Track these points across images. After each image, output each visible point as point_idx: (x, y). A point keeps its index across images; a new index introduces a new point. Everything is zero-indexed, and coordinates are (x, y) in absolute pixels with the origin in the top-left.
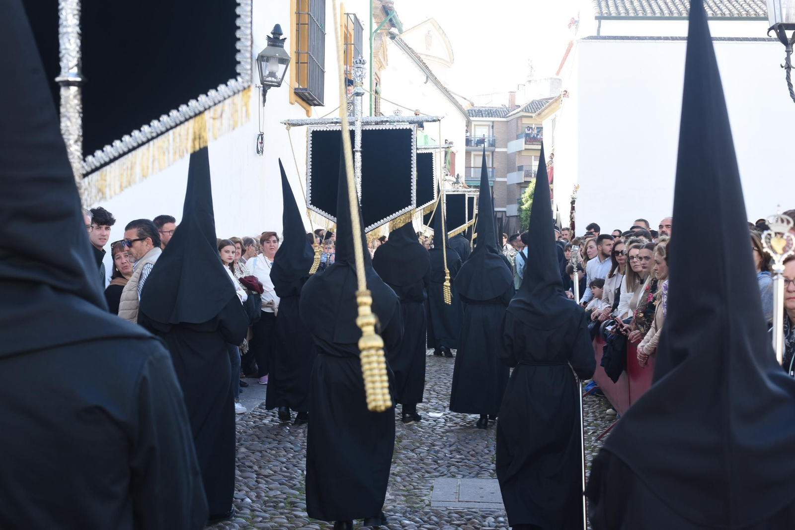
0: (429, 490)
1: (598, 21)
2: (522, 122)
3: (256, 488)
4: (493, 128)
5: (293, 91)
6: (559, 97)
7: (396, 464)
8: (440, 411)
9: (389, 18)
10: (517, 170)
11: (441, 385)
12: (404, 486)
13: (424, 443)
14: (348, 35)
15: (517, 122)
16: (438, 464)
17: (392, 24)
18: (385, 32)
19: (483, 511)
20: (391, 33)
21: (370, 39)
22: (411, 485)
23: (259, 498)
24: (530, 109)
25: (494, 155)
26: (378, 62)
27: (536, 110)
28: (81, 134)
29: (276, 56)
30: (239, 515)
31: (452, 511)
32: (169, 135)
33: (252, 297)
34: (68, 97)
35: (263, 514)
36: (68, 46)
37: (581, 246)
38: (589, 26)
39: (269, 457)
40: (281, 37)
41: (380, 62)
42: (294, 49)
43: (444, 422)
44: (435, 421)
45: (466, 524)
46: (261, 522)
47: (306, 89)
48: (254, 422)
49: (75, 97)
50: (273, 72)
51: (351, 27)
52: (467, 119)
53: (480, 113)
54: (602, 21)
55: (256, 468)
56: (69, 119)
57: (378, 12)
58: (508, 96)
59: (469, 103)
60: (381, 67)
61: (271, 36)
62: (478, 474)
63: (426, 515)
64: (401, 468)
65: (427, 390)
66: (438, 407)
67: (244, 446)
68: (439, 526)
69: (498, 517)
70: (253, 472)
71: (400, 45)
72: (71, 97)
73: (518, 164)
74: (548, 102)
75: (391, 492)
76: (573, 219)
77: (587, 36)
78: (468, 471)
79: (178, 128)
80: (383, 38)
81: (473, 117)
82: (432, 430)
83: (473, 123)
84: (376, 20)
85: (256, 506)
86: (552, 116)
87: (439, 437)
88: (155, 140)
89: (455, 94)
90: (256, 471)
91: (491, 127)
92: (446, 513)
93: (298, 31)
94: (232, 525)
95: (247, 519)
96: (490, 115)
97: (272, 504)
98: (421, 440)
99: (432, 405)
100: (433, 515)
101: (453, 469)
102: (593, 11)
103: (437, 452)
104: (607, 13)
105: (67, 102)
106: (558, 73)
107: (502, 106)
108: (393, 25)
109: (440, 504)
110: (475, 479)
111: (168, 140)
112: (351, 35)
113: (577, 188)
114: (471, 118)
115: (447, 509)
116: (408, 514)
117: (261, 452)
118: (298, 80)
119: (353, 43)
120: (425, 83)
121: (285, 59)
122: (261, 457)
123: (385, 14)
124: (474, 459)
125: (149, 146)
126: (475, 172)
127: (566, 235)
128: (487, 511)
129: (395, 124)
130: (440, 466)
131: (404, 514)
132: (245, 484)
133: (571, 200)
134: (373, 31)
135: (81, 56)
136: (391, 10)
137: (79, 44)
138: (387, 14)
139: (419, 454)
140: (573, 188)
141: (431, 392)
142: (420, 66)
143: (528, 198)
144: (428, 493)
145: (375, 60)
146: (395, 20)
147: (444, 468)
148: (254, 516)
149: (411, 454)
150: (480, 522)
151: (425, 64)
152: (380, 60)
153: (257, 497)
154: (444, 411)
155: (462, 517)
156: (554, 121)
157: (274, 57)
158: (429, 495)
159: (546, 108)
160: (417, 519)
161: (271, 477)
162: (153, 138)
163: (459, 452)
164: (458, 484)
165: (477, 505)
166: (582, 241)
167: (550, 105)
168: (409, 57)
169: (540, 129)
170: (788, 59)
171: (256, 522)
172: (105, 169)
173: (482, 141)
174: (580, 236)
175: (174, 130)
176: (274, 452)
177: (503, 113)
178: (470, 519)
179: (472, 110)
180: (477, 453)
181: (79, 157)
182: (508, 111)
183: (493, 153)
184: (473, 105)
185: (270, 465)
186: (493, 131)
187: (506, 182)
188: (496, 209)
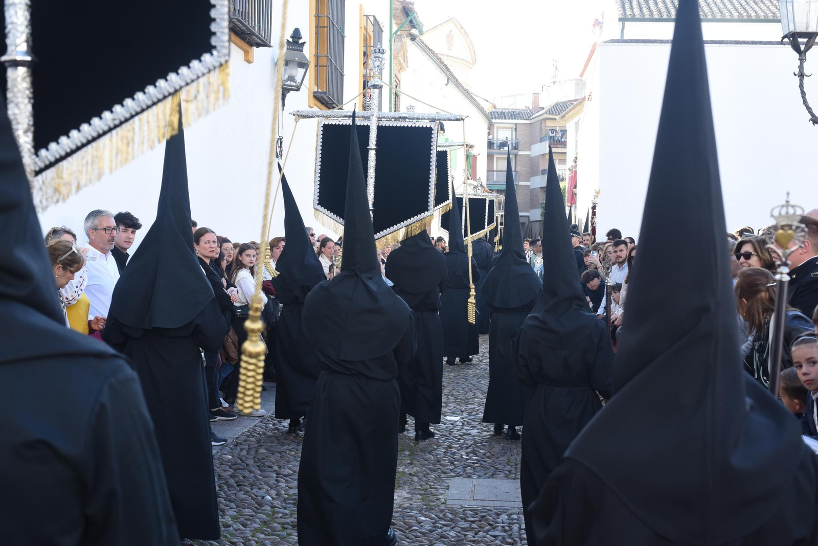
0: (444, 490)
1: (621, 22)
2: (545, 124)
3: (276, 487)
4: (516, 131)
5: (312, 94)
6: (584, 99)
7: (413, 465)
8: (458, 415)
9: (409, 19)
10: (541, 174)
11: (459, 390)
12: (421, 486)
13: (441, 446)
14: (368, 37)
15: (541, 124)
16: (454, 465)
17: (412, 24)
18: (405, 33)
19: (497, 509)
20: (411, 35)
21: (390, 41)
22: (427, 484)
23: (279, 496)
24: (554, 111)
25: (517, 159)
26: (398, 64)
27: (560, 112)
28: (31, 123)
29: (295, 60)
30: (259, 511)
31: (467, 509)
32: (134, 122)
33: (271, 301)
34: (15, 80)
35: (283, 510)
36: (14, 19)
37: (600, 252)
38: (613, 29)
39: (289, 458)
40: (301, 41)
41: (400, 64)
42: (314, 52)
43: (462, 426)
44: (452, 424)
45: (480, 521)
46: (281, 518)
47: (325, 93)
48: (274, 425)
49: (24, 79)
50: (292, 76)
51: (371, 28)
52: (489, 121)
53: (502, 115)
54: (626, 22)
55: (276, 468)
56: (17, 105)
57: (399, 13)
58: (531, 98)
59: (492, 105)
60: (401, 69)
61: (291, 40)
62: (493, 475)
63: (442, 512)
64: (418, 469)
65: (445, 394)
66: (455, 411)
67: (264, 447)
68: (454, 522)
69: (511, 514)
70: (272, 472)
71: (421, 47)
72: (19, 79)
73: (541, 168)
74: (572, 104)
75: (408, 491)
76: (594, 224)
77: (609, 40)
78: (484, 472)
79: (145, 114)
80: (403, 40)
81: (496, 119)
82: (449, 433)
83: (496, 126)
84: (396, 21)
85: (277, 503)
86: (576, 120)
87: (456, 440)
88: (118, 129)
89: (477, 96)
90: (275, 471)
91: (514, 130)
92: (461, 510)
93: (317, 33)
94: (253, 520)
95: (267, 515)
96: (513, 117)
97: (292, 501)
98: (439, 442)
99: (449, 409)
100: (449, 513)
101: (469, 470)
102: (617, 13)
103: (454, 453)
104: (630, 15)
105: (15, 86)
106: (582, 75)
107: (525, 108)
108: (414, 27)
109: (456, 502)
110: (490, 480)
111: (133, 129)
112: (370, 37)
113: (598, 193)
114: (494, 121)
115: (462, 507)
116: (424, 512)
117: (280, 453)
118: (317, 84)
119: (372, 45)
120: (446, 85)
121: (305, 63)
122: (280, 457)
123: (405, 15)
124: (489, 461)
125: (112, 136)
126: (497, 176)
127: (587, 240)
128: (501, 509)
129: (415, 121)
130: (456, 467)
131: (420, 511)
132: (266, 483)
133: (591, 205)
134: (393, 32)
135: (30, 31)
136: (411, 11)
137: (28, 17)
138: (407, 15)
139: (436, 456)
140: (594, 193)
141: (449, 397)
142: (441, 68)
144: (444, 492)
145: (395, 62)
146: (416, 21)
147: (460, 469)
148: (274, 513)
149: (428, 456)
150: (494, 519)
151: (446, 65)
152: (400, 61)
153: (277, 495)
154: (462, 415)
155: (477, 514)
156: (577, 124)
157: (293, 61)
158: (445, 494)
159: (570, 111)
160: (434, 516)
161: (291, 477)
162: (116, 127)
163: (476, 454)
164: (474, 484)
165: (491, 503)
166: (601, 246)
167: (574, 108)
168: (430, 58)
169: (564, 132)
170: (801, 67)
171: (277, 518)
172: (61, 164)
173: (504, 144)
174: (600, 242)
175: (140, 116)
176: (293, 453)
177: (526, 115)
178: (485, 516)
179: (494, 112)
180: (493, 455)
181: (29, 150)
182: (532, 114)
183: (516, 156)
184: (495, 108)
185: (290, 466)
186: (516, 133)
187: (529, 186)
188: (520, 214)
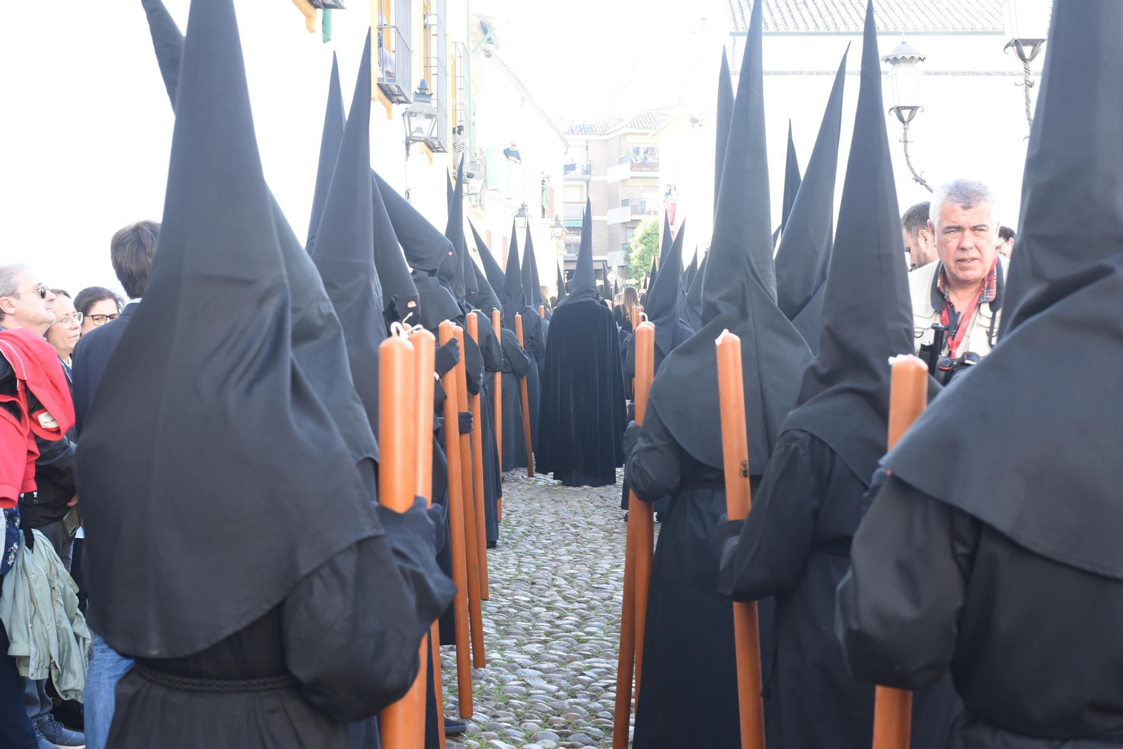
1: (733, 36)
2: (626, 140)
4: (587, 149)
9: (487, 36)
10: (621, 205)
15: (620, 140)
17: (489, 41)
18: (482, 51)
20: (487, 51)
24: (636, 124)
25: (589, 186)
26: (475, 88)
29: (424, 111)
41: (477, 87)
50: (420, 127)
54: (738, 37)
57: (476, 30)
60: (477, 92)
73: (622, 197)
84: (473, 38)
91: (585, 148)
96: (584, 132)
107: (599, 120)
108: (490, 43)
120: (521, 105)
123: (481, 30)
136: (488, 26)
138: (485, 31)
142: (515, 86)
143: (638, 242)
145: (473, 86)
146: (493, 36)
151: (521, 82)
152: (477, 84)
157: (422, 113)
169: (651, 151)
170: (905, 134)
177: (600, 129)
182: (608, 127)
183: (588, 182)
186: (587, 153)
187: (606, 221)
188: (594, 258)
